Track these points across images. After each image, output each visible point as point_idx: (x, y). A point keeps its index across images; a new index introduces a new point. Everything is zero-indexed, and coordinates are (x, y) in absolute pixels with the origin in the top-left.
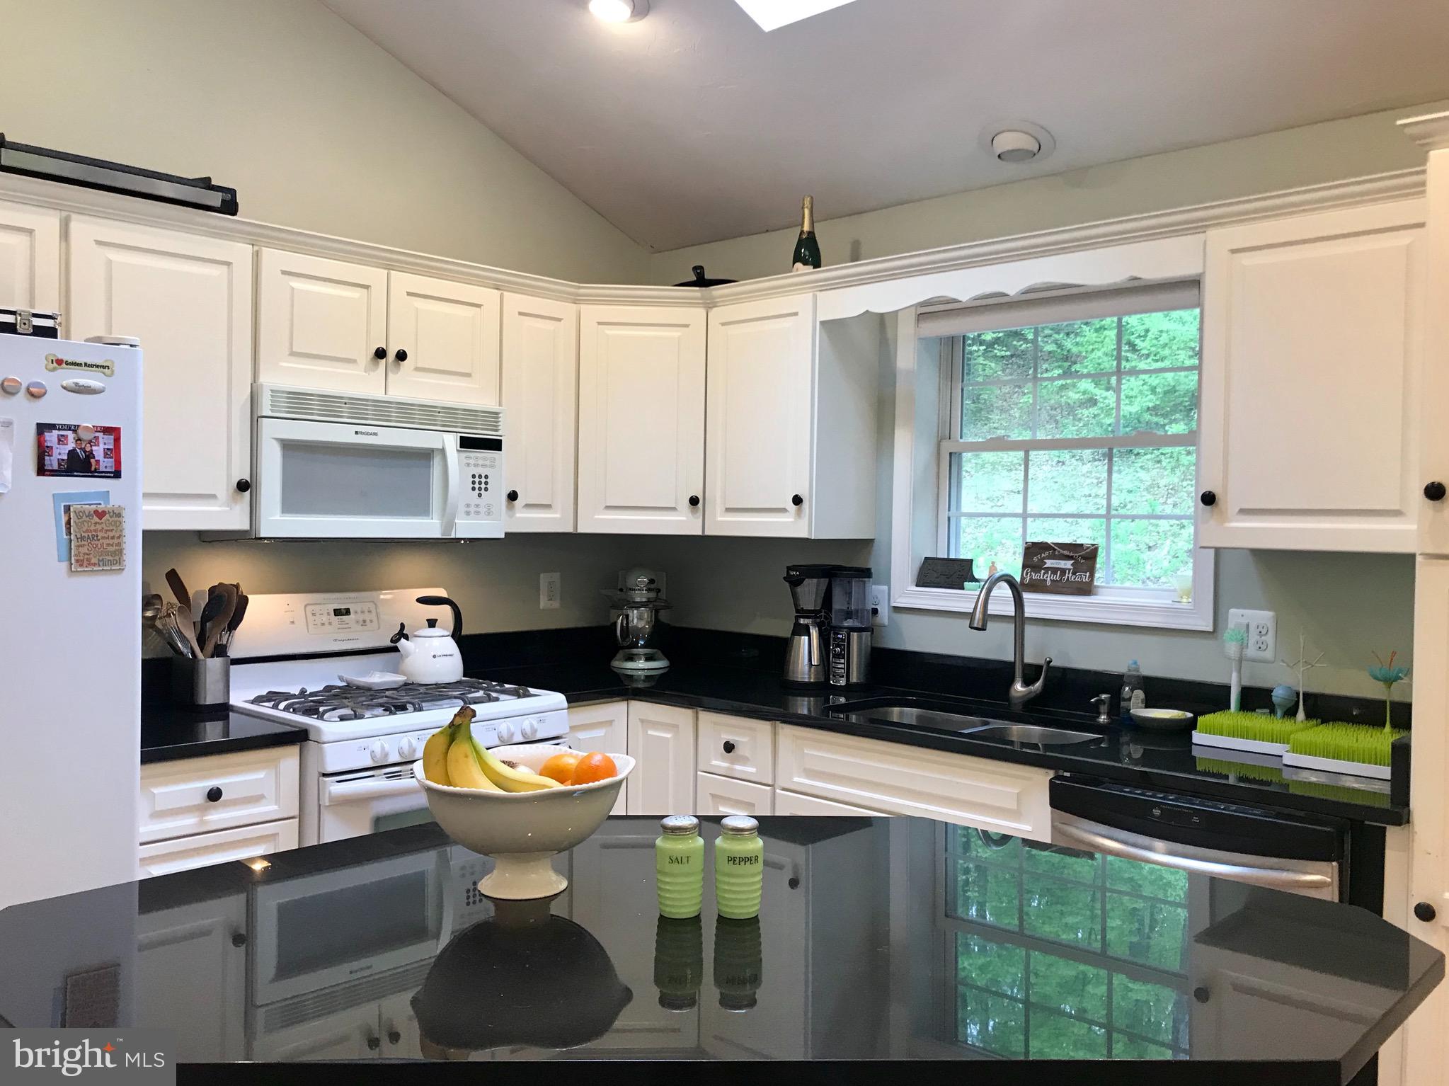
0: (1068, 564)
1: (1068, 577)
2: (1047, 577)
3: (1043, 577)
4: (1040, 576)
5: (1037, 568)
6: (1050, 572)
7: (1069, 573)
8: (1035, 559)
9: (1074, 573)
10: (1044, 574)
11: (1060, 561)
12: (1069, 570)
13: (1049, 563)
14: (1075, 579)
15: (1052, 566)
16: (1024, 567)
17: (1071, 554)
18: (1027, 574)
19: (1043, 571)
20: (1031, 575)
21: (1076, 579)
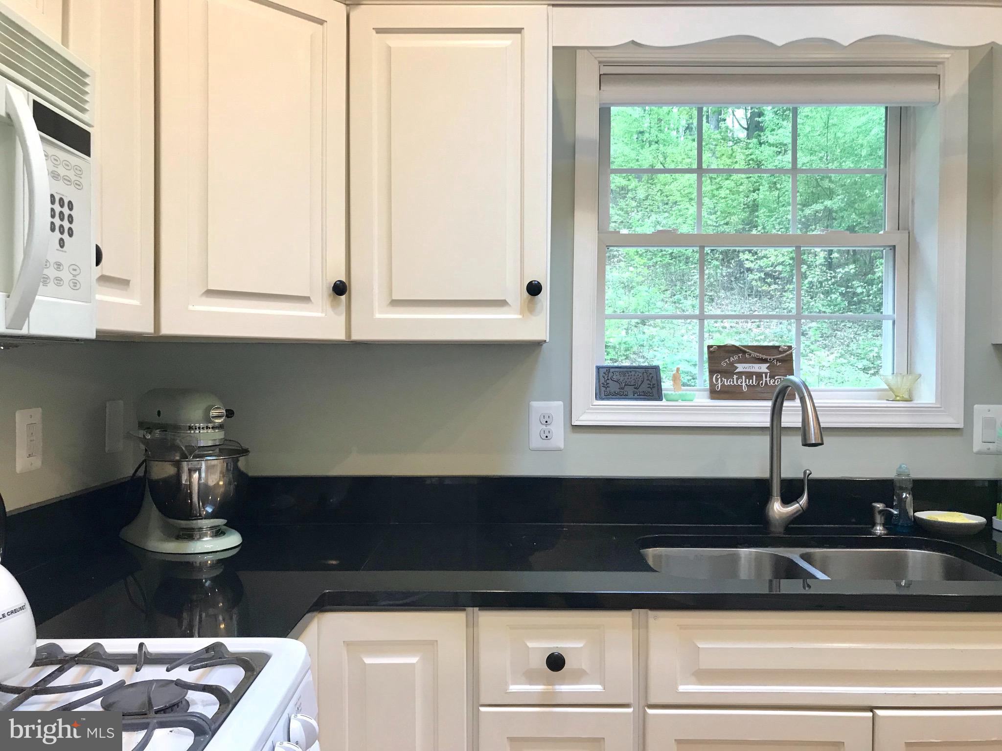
0: (763, 368)
1: (766, 381)
2: (742, 383)
3: (737, 382)
4: (734, 381)
5: (728, 373)
6: (744, 377)
7: (766, 377)
8: (724, 364)
9: (772, 377)
10: (737, 379)
11: (754, 365)
12: (766, 374)
13: (741, 367)
14: (774, 383)
15: (745, 370)
16: (712, 372)
17: (764, 357)
18: (717, 380)
19: (735, 377)
20: (722, 381)
21: (776, 383)
